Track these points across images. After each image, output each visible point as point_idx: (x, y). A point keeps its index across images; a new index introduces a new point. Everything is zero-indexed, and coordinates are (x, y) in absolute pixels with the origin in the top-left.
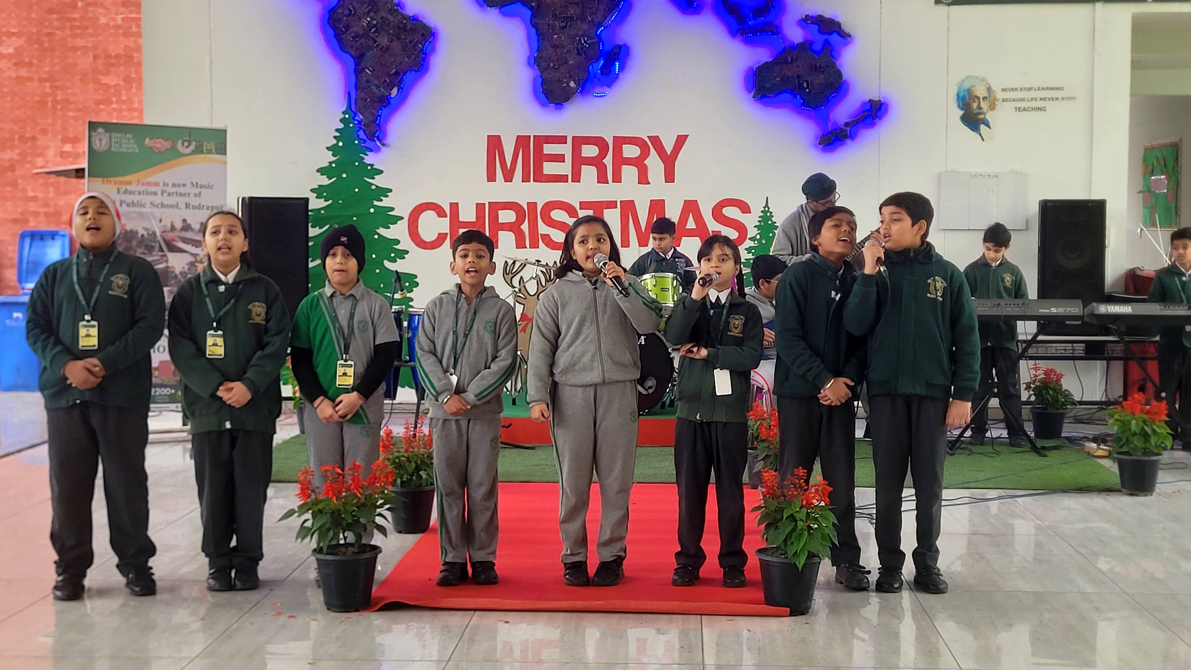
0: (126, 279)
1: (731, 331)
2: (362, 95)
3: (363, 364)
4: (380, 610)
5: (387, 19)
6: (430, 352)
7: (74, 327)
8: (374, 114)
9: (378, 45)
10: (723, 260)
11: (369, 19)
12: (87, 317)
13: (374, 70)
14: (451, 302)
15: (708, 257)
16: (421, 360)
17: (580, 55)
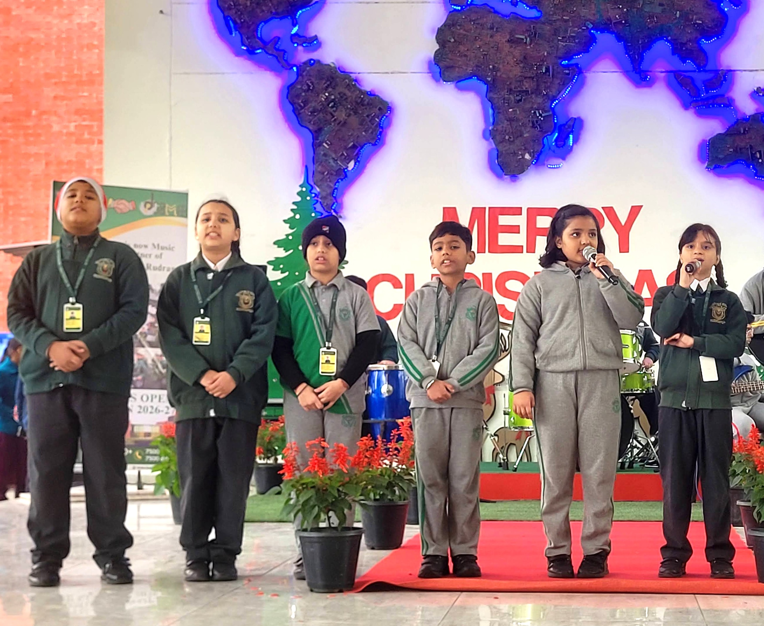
0: (111, 263)
1: (713, 318)
2: (320, 168)
3: (345, 353)
4: (363, 591)
5: (345, 94)
6: (413, 341)
7: (58, 310)
8: (331, 187)
9: (335, 120)
10: (706, 247)
11: (327, 94)
12: (72, 300)
13: (331, 144)
14: (432, 293)
15: (691, 244)
16: (404, 348)
17: (535, 128)
